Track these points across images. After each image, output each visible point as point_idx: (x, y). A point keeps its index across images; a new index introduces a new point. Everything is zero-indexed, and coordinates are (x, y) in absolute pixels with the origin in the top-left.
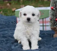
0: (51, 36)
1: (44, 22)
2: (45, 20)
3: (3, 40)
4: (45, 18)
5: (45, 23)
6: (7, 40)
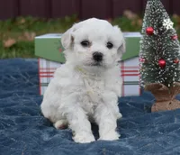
3: (9, 120)
6: (21, 120)
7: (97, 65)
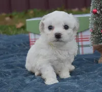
0: (93, 62)
1: (78, 39)
2: (82, 36)
3: (8, 72)
4: (81, 32)
5: (82, 41)
6: (15, 72)
7: (58, 41)
